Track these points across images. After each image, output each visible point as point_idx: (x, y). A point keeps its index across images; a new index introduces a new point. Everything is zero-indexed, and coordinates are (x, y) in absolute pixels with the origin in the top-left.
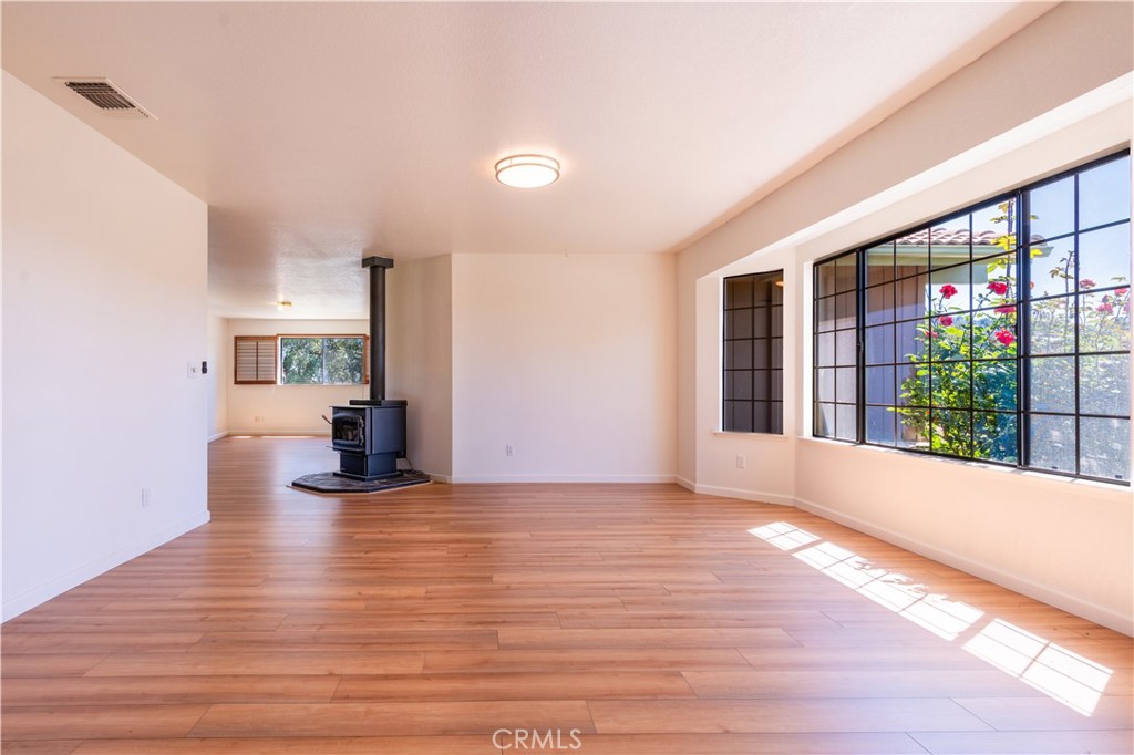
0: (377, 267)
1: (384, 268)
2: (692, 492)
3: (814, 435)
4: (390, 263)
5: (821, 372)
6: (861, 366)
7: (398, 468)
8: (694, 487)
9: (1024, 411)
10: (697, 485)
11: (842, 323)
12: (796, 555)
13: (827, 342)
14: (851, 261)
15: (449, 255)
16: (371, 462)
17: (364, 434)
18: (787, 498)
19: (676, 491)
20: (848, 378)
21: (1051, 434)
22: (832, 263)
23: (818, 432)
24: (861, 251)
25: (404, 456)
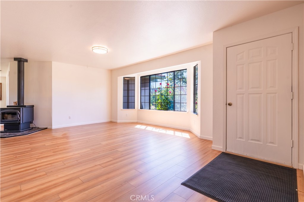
0: (21, 62)
1: (24, 62)
2: (117, 123)
3: (140, 109)
4: (26, 61)
5: (142, 97)
6: (150, 96)
7: (30, 127)
8: (117, 121)
9: (174, 103)
10: (118, 121)
11: (146, 88)
12: (146, 129)
13: (143, 91)
14: (148, 77)
15: (51, 62)
16: (21, 126)
17: (20, 116)
18: (136, 121)
19: (112, 123)
20: (147, 98)
21: (177, 106)
22: (144, 77)
23: (141, 108)
24: (150, 76)
25: (32, 123)
